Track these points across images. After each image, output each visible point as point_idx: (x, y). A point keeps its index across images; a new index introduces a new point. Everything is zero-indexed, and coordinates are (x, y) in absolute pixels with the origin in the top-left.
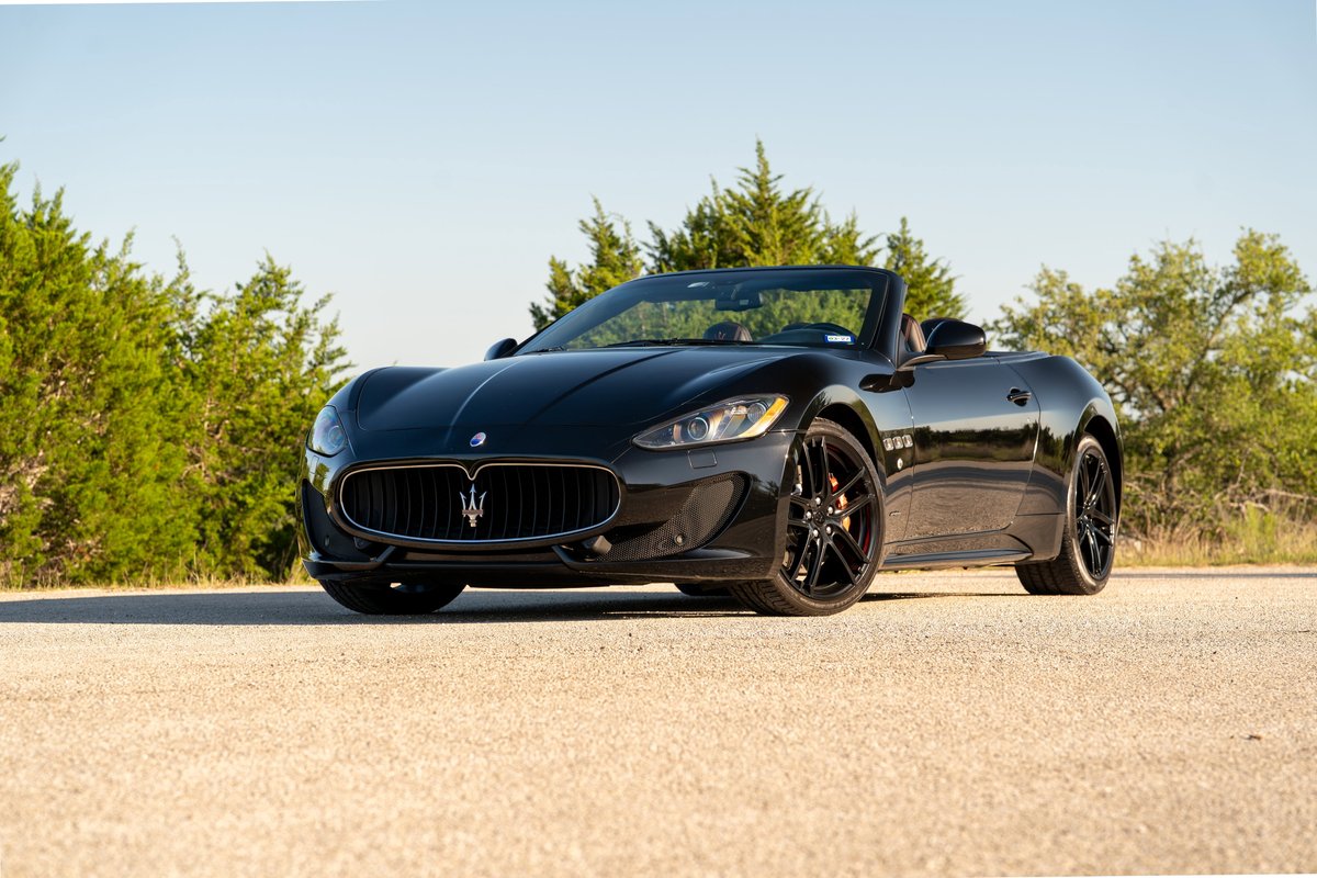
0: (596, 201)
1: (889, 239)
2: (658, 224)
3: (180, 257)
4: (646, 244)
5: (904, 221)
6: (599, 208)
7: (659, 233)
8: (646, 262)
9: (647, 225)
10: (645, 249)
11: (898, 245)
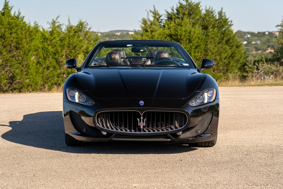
0: (154, 6)
1: (218, 12)
2: (167, 10)
3: (69, 20)
4: (164, 14)
5: (222, 8)
6: (154, 7)
7: (167, 12)
8: (164, 18)
9: (165, 11)
10: (164, 15)
11: (220, 13)
